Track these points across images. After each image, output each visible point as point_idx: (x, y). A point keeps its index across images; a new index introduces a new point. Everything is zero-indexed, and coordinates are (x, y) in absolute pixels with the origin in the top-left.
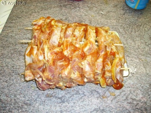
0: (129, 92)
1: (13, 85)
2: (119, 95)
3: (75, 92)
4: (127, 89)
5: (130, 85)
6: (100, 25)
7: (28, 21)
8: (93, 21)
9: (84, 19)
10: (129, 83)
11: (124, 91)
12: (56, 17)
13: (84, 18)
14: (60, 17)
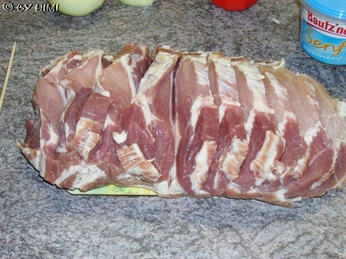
0: (321, 237)
1: (20, 204)
2: (293, 242)
3: (179, 227)
4: (318, 229)
5: (327, 219)
6: (264, 55)
7: (62, 39)
8: (244, 46)
9: (220, 39)
10: (325, 215)
11: (309, 233)
12: (142, 29)
13: (222, 36)
14: (152, 31)
